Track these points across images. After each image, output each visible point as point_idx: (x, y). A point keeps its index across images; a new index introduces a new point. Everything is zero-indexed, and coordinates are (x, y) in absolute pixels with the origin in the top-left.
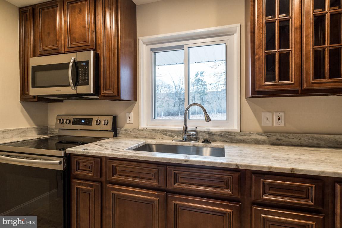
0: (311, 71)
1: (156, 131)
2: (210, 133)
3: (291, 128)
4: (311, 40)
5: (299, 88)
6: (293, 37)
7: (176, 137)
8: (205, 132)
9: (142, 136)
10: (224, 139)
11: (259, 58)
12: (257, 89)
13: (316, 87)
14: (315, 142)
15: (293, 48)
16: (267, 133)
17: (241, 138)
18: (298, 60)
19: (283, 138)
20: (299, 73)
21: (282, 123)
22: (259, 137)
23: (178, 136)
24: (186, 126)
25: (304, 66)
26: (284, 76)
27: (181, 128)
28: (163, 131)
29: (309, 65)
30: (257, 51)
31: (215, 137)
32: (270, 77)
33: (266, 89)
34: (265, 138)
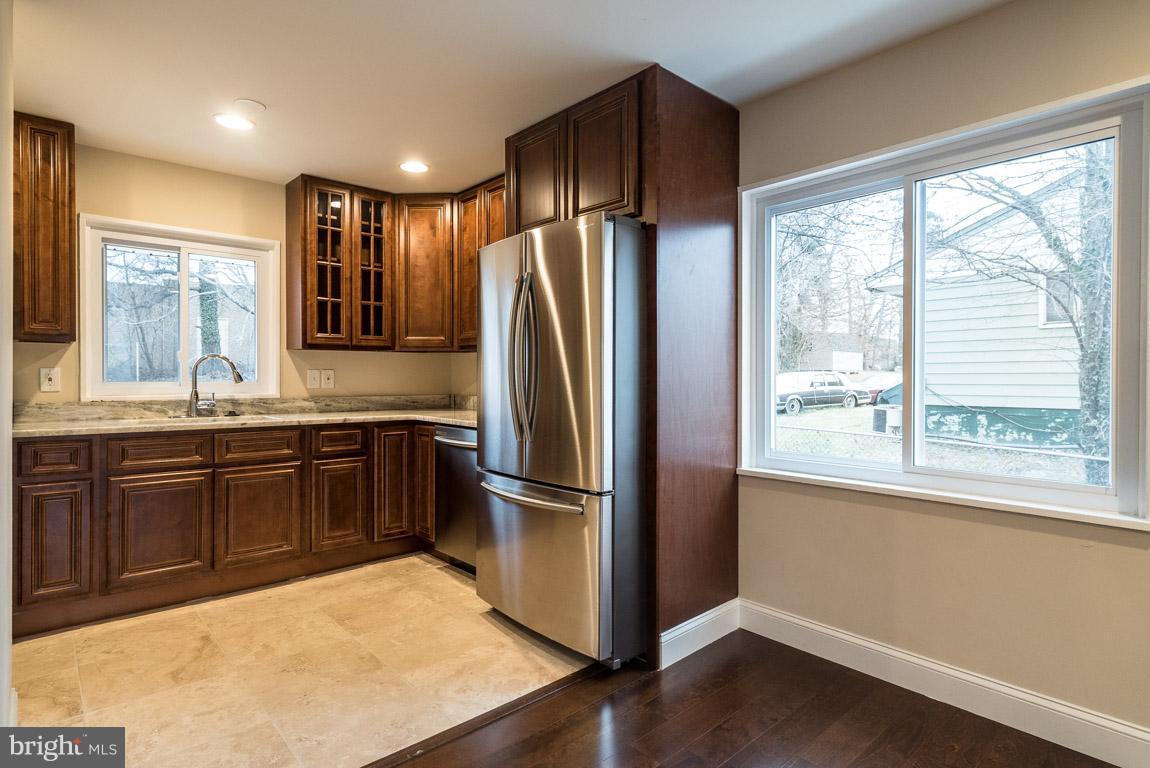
0: (360, 327)
1: (126, 404)
2: (234, 402)
3: (342, 391)
4: (359, 295)
5: (349, 343)
6: (344, 287)
7: (171, 413)
8: (226, 401)
9: (90, 417)
10: (257, 409)
11: (311, 305)
12: (309, 341)
13: (364, 343)
14: (365, 405)
15: (343, 300)
16: (314, 398)
17: (281, 406)
18: (349, 314)
19: (334, 404)
20: (349, 328)
21: (331, 385)
22: (306, 404)
23: (175, 410)
24: (196, 392)
25: (354, 321)
26: (336, 329)
27: (186, 395)
28: (143, 403)
29: (358, 320)
30: (309, 296)
31: (243, 409)
32: (322, 328)
33: (318, 342)
34: (312, 404)
